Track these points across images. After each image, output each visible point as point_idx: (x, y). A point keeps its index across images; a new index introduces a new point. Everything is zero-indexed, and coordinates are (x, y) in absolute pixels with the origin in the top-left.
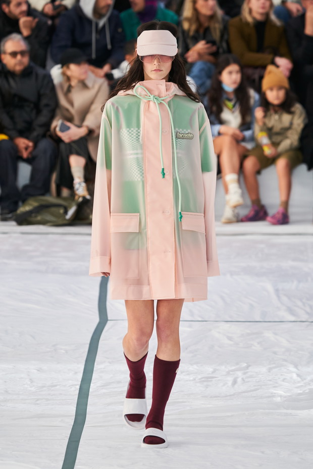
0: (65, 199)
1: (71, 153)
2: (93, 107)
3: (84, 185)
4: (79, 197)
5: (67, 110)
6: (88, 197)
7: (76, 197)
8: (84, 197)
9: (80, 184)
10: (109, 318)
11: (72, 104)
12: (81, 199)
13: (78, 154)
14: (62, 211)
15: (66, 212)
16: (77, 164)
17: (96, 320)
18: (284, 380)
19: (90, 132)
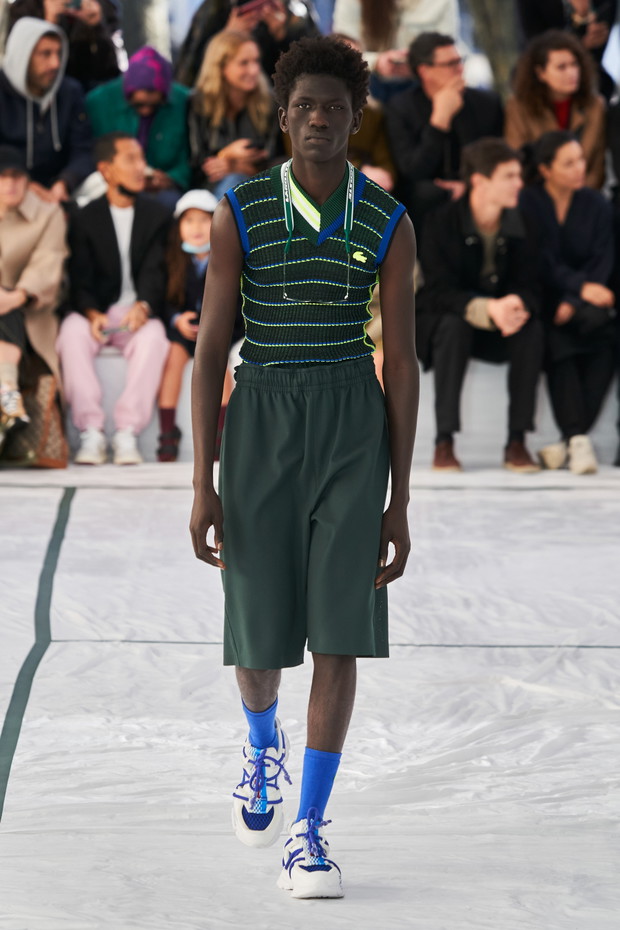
3: (17, 396)
4: (9, 418)
6: (25, 418)
7: (4, 419)
8: (17, 419)
9: (10, 394)
10: (53, 638)
12: (11, 423)
13: (8, 339)
17: (30, 640)
18: (363, 751)
19: (30, 300)
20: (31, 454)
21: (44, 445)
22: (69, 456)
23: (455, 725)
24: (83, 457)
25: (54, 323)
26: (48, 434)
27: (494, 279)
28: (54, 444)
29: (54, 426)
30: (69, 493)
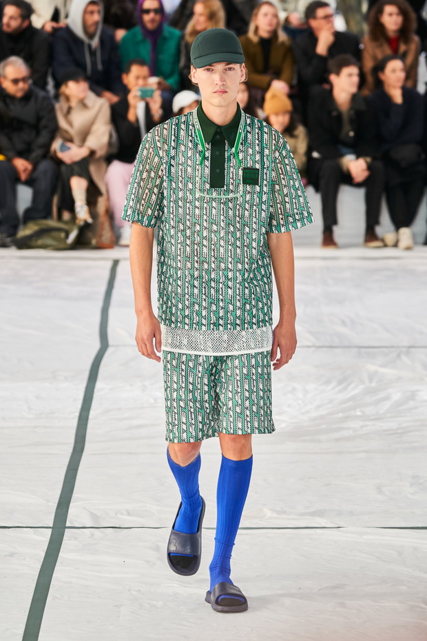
0: (66, 223)
1: (72, 174)
2: (95, 128)
3: (86, 208)
4: (80, 220)
5: (67, 132)
6: (90, 220)
7: (77, 221)
8: (86, 222)
9: (82, 207)
10: (110, 344)
11: (70, 124)
12: (82, 223)
13: (80, 175)
14: (63, 235)
15: (67, 236)
16: (78, 186)
17: (97, 346)
18: (289, 406)
19: (92, 153)
20: (94, 242)
21: (101, 236)
22: (116, 241)
23: (340, 392)
24: (124, 241)
25: (104, 165)
26: (102, 229)
27: (352, 134)
28: (107, 235)
29: (107, 225)
30: (116, 263)
